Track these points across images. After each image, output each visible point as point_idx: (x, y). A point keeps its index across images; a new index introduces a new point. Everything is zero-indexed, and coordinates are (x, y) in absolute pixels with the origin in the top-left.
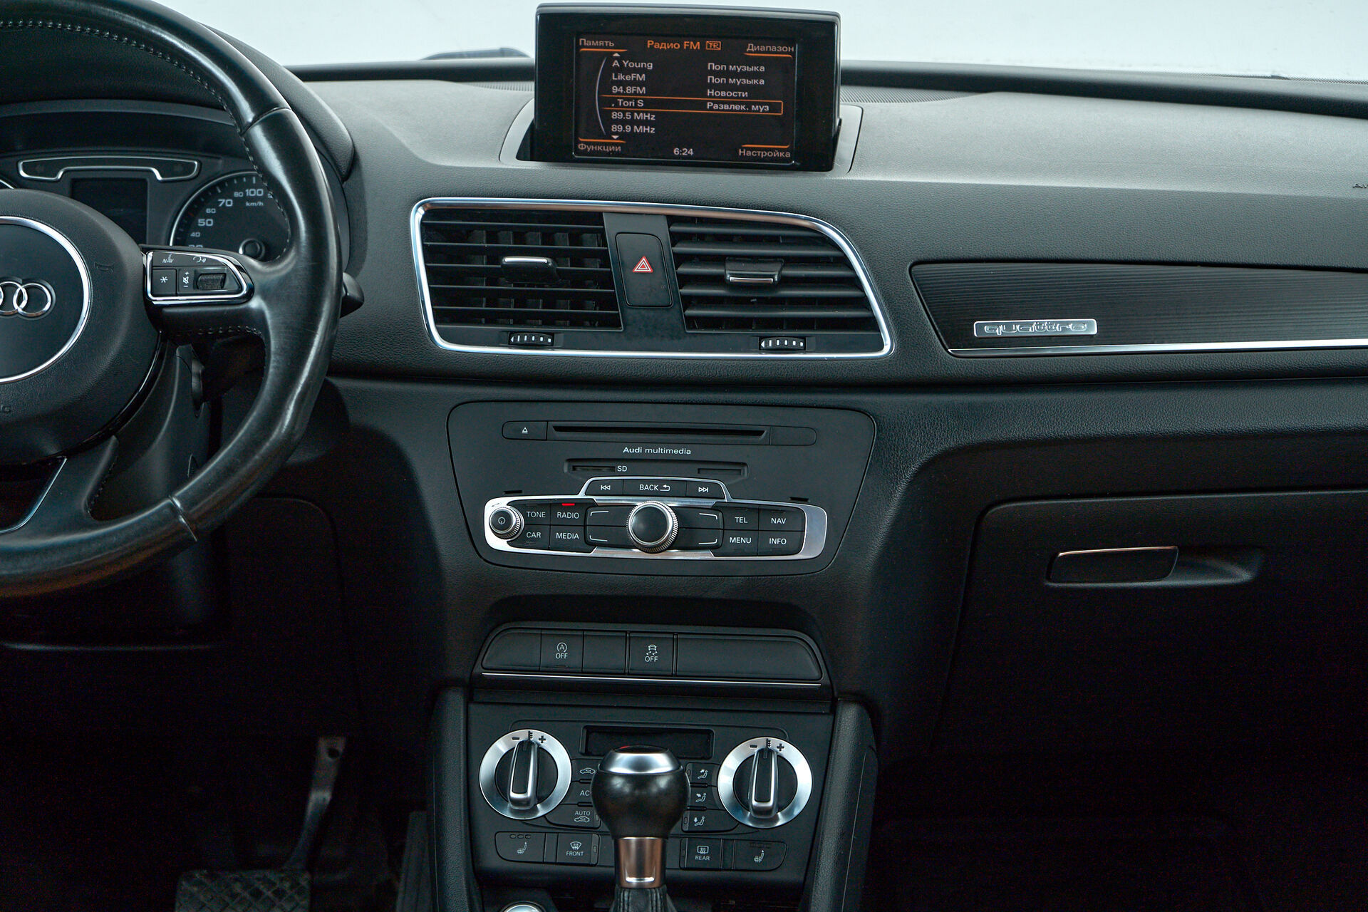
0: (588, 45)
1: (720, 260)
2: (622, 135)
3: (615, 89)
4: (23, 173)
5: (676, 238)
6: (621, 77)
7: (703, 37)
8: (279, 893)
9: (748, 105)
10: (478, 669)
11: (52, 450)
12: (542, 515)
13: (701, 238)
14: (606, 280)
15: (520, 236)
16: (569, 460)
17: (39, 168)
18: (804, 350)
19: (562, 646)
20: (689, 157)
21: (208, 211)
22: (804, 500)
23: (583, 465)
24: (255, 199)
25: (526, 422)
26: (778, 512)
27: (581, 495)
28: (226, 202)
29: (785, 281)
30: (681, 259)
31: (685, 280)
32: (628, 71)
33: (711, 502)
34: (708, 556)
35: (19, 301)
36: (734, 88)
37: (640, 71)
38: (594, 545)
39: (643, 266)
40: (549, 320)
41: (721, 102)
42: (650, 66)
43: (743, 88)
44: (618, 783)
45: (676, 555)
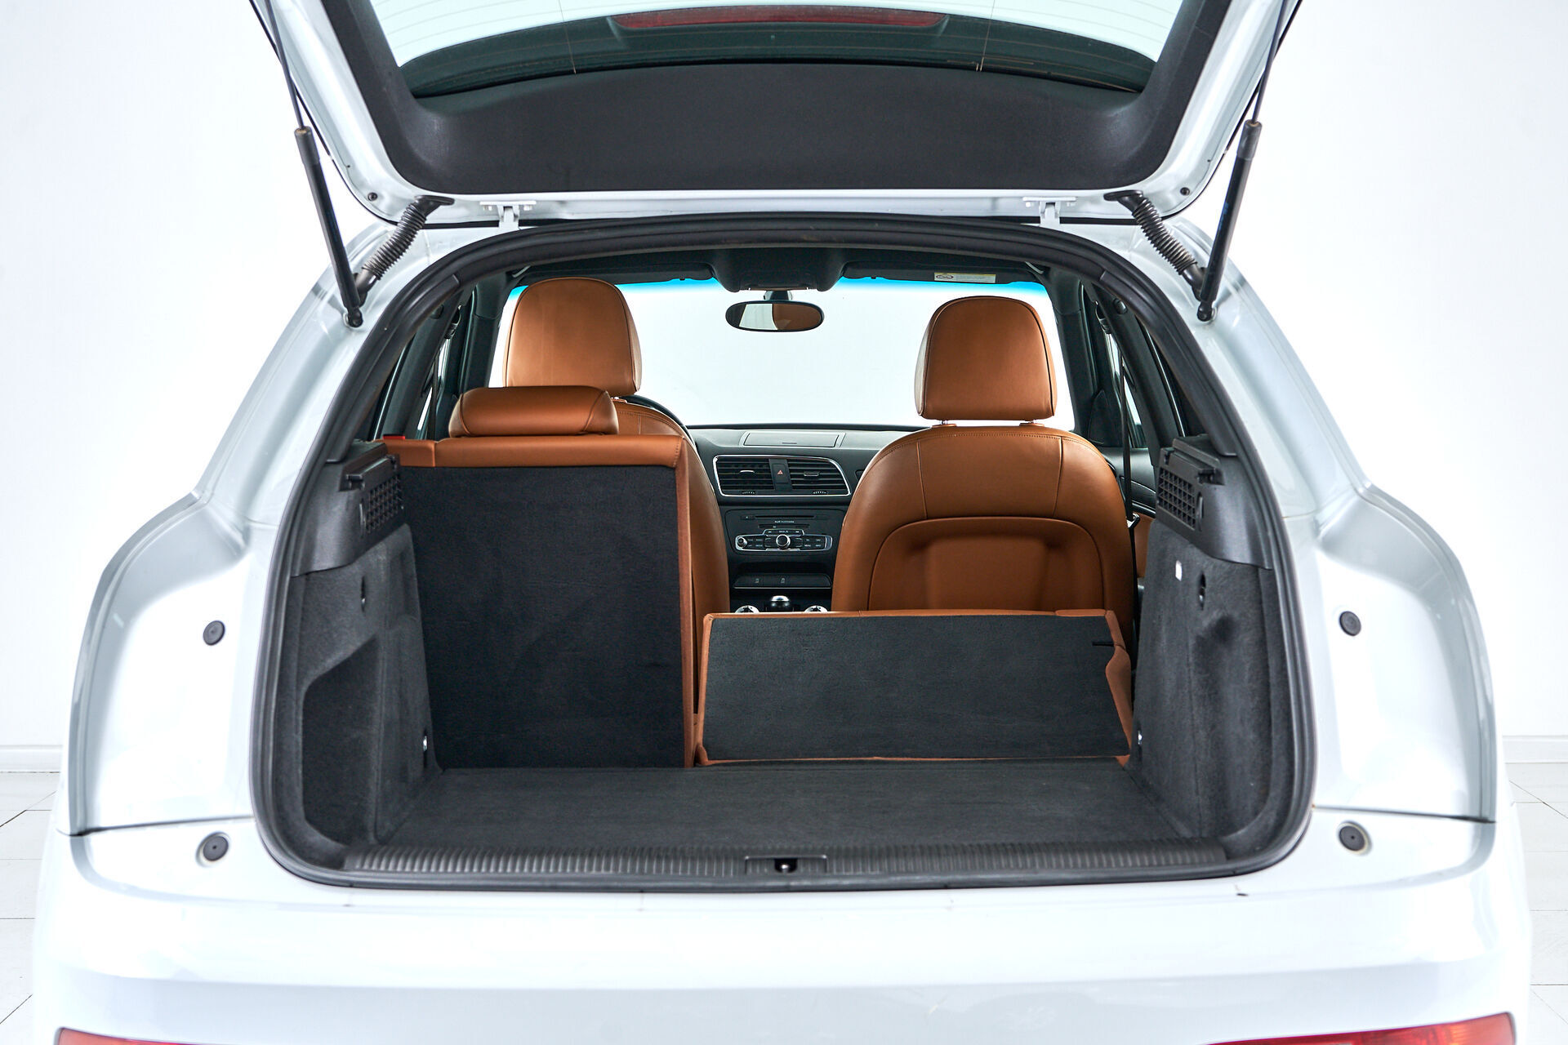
1: (803, 471)
5: (789, 465)
10: (733, 587)
12: (752, 540)
13: (797, 465)
14: (770, 477)
15: (745, 465)
16: (760, 525)
18: (825, 494)
19: (757, 579)
22: (825, 535)
23: (763, 526)
25: (747, 515)
26: (818, 538)
27: (763, 534)
29: (820, 476)
30: (791, 471)
31: (792, 476)
33: (800, 535)
34: (799, 550)
38: (767, 548)
39: (780, 473)
40: (754, 488)
45: (790, 550)
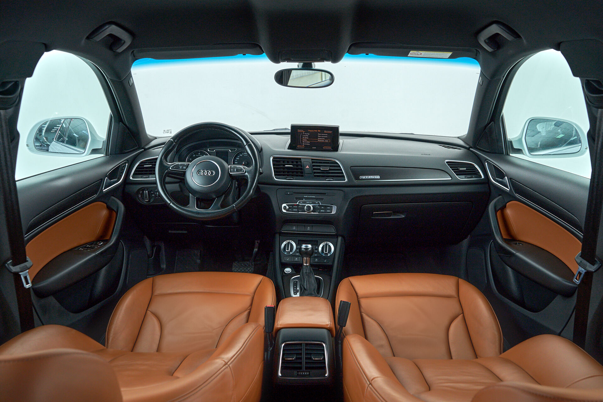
0: (299, 131)
1: (320, 166)
2: (304, 145)
3: (303, 138)
4: (209, 151)
5: (313, 162)
6: (304, 136)
7: (317, 129)
8: (249, 265)
9: (325, 140)
10: (281, 231)
11: (214, 197)
12: (291, 207)
13: (317, 162)
14: (302, 169)
15: (288, 162)
16: (296, 198)
17: (211, 150)
18: (333, 181)
19: (294, 227)
20: (315, 149)
21: (238, 157)
22: (333, 205)
23: (298, 199)
24: (246, 155)
25: (289, 192)
26: (329, 206)
27: (297, 203)
28: (241, 155)
29: (330, 170)
30: (314, 166)
31: (314, 169)
32: (306, 135)
33: (318, 205)
34: (318, 213)
35: (209, 173)
36: (322, 138)
37: (307, 135)
38: (300, 211)
39: (307, 167)
40: (293, 175)
41: (320, 140)
42: (309, 134)
43: (324, 138)
44: (303, 249)
45: (312, 213)
